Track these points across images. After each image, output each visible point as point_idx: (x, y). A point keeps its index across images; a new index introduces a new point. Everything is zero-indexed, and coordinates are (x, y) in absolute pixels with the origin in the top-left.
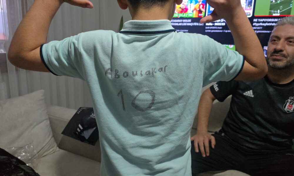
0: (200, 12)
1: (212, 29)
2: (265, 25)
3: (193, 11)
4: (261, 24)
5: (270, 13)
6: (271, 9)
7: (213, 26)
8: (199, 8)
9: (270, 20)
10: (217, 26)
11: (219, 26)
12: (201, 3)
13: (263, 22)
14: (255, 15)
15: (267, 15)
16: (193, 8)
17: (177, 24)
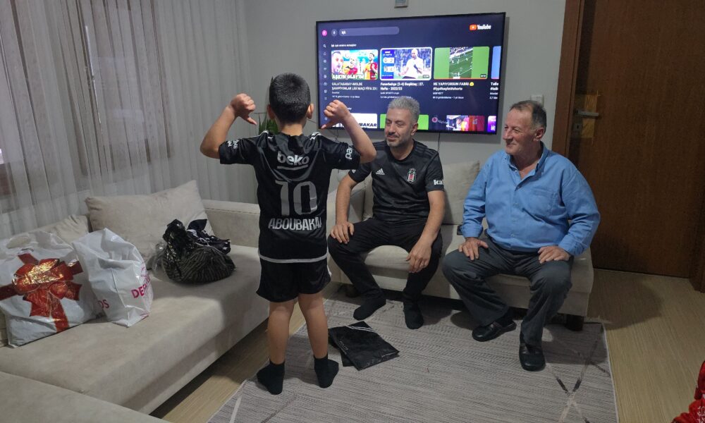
0: (372, 73)
1: (388, 95)
2: (445, 89)
3: (364, 72)
4: (441, 89)
5: (450, 75)
6: (450, 71)
7: (389, 91)
8: (371, 68)
9: (451, 84)
10: (394, 91)
11: (396, 91)
12: (372, 62)
13: (444, 86)
14: (435, 78)
15: (447, 78)
16: (363, 69)
17: (346, 88)
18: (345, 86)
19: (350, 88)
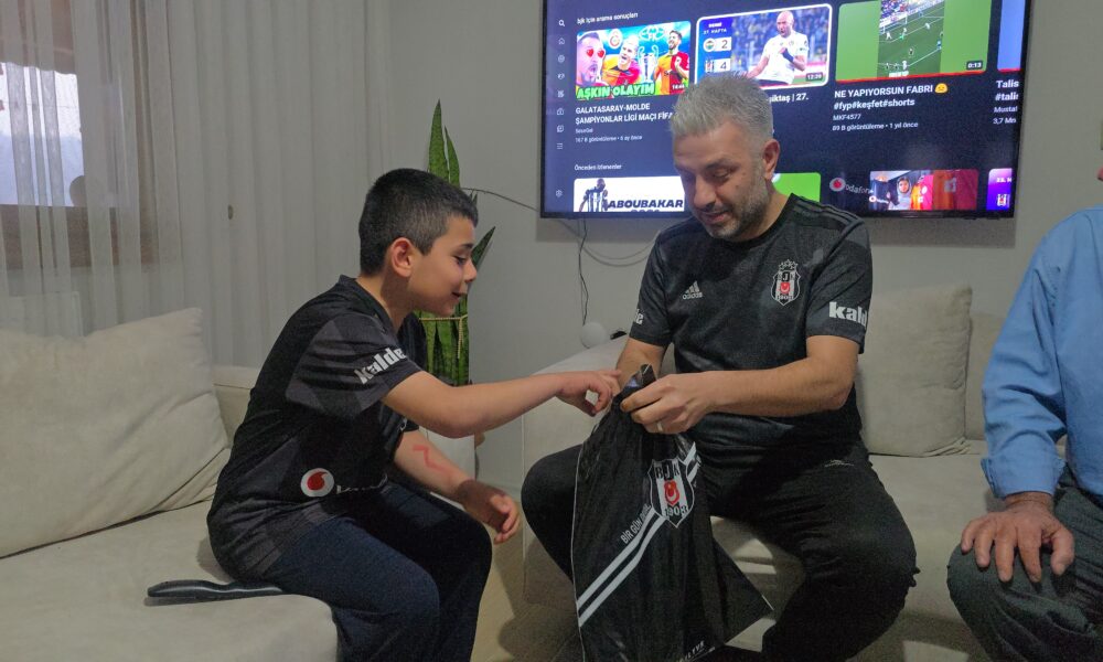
0: (675, 78)
2: (869, 105)
4: (858, 105)
5: (880, 69)
6: (881, 59)
8: (673, 66)
9: (882, 91)
13: (864, 99)
14: (839, 78)
15: (873, 75)
17: (608, 119)
18: (607, 114)
19: (618, 119)
